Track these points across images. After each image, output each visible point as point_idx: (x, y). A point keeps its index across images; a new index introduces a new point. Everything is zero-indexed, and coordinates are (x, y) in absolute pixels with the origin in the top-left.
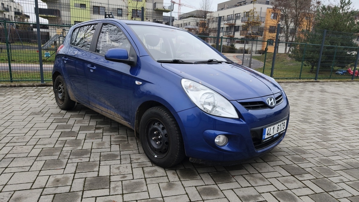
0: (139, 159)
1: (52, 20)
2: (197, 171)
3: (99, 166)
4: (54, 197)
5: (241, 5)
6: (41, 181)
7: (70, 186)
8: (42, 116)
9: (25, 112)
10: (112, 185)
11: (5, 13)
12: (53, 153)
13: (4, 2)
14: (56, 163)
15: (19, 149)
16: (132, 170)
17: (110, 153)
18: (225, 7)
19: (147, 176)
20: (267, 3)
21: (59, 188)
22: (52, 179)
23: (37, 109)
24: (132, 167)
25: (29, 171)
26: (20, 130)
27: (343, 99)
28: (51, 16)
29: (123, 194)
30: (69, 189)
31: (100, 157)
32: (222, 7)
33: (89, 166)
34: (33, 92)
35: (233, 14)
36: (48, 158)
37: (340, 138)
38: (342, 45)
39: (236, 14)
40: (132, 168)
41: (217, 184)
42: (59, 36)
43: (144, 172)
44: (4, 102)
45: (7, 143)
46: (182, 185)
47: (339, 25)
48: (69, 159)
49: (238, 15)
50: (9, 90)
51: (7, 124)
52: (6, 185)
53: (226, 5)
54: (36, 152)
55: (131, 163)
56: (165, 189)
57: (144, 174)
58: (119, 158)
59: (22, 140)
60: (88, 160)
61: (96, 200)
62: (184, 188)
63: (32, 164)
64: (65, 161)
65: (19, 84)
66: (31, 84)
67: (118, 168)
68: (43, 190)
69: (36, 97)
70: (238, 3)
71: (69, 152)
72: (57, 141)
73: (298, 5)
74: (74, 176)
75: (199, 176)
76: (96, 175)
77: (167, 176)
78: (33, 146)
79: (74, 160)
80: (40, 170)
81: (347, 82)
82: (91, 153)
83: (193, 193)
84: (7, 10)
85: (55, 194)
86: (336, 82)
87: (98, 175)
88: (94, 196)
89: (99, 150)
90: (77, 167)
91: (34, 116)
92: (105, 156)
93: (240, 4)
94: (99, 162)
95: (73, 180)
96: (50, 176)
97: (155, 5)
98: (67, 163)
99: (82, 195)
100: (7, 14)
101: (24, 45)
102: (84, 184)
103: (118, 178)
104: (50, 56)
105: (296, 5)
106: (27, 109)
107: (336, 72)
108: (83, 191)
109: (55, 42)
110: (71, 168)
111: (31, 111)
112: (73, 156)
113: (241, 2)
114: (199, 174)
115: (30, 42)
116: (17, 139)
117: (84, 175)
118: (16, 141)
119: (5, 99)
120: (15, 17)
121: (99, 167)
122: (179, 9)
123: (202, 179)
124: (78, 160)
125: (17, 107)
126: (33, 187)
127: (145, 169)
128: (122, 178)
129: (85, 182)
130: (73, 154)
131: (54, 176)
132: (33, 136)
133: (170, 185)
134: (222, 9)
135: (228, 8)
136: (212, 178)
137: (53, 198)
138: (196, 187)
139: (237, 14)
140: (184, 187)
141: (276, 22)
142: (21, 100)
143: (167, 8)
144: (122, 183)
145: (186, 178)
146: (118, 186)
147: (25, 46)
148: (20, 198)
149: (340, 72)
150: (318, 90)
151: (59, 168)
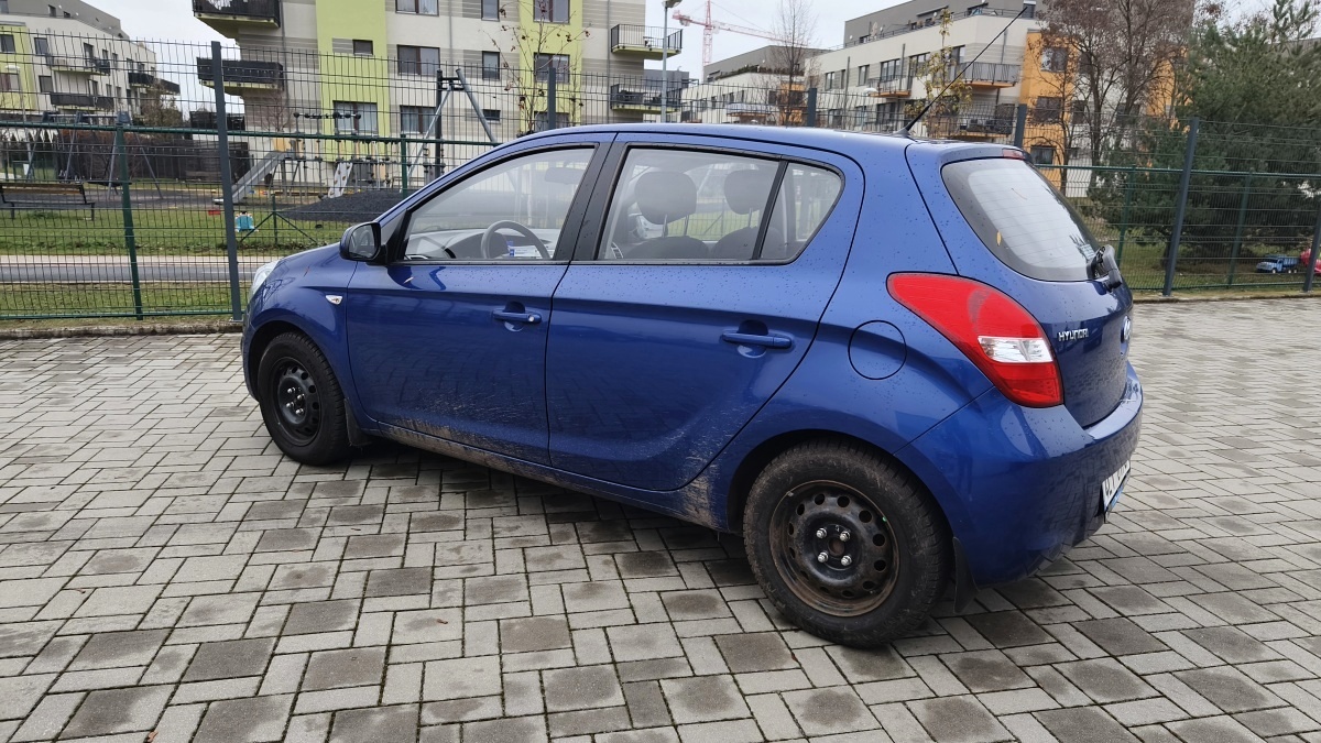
0: (517, 528)
1: (257, 99)
2: (672, 558)
3: (406, 544)
4: (291, 609)
5: (930, 23)
6: (257, 576)
7: (329, 589)
8: (243, 418)
9: (193, 407)
10: (438, 587)
11: (96, 78)
12: (281, 513)
13: (92, 42)
14: (293, 536)
15: (191, 504)
16: (494, 553)
17: (438, 513)
18: (873, 34)
19: (530, 567)
20: (1028, 12)
21: (301, 591)
22: (282, 573)
23: (230, 398)
24: (494, 546)
25: (221, 554)
26: (188, 456)
27: (1231, 358)
28: (255, 86)
29: (464, 607)
30: (328, 594)
31: (409, 523)
32: (860, 32)
33: (380, 544)
34: (212, 348)
35: (900, 57)
36: (270, 525)
37: (1145, 478)
38: (1272, 167)
39: (911, 57)
40: (494, 551)
41: (718, 588)
42: (282, 158)
43: (525, 559)
44: (130, 380)
45: (157, 489)
46: (624, 588)
47: (1261, 95)
48: (324, 527)
49: (921, 59)
50: (139, 345)
51: (147, 441)
52: (168, 583)
53: (875, 26)
54: (236, 510)
55: (493, 539)
56: (575, 596)
57: (525, 562)
58: (461, 526)
59: (196, 483)
60: (376, 531)
61: (394, 618)
62: (628, 596)
63: (228, 538)
64: (315, 532)
65: (165, 326)
66: (203, 324)
67: (457, 550)
68: (262, 596)
69: (223, 365)
70: (920, 16)
71: (324, 512)
72: (292, 483)
73: (1136, 20)
74: (339, 567)
75: (674, 569)
76: (398, 566)
77: (587, 568)
78: (227, 497)
79: (339, 531)
80: (252, 554)
81: (1282, 301)
82: (384, 514)
83: (648, 604)
84: (104, 68)
85: (292, 604)
86: (1243, 299)
87: (403, 564)
88: (390, 609)
89: (408, 508)
90: (346, 547)
91: (221, 419)
92: (422, 520)
93: (926, 19)
94: (405, 535)
95: (337, 576)
96: (277, 565)
97: (614, 33)
98: (320, 537)
99: (361, 607)
100: (103, 80)
101: (163, 188)
102: (366, 584)
103: (456, 572)
104: (253, 227)
105: (1128, 19)
106: (198, 399)
107: (1259, 266)
108: (363, 599)
109: (269, 178)
110: (330, 550)
111: (212, 404)
112: (336, 520)
113: (933, 12)
114: (675, 564)
115: (184, 179)
116: (183, 479)
117: (365, 565)
118: (178, 483)
119: (129, 370)
120: (128, 91)
121: (406, 548)
122: (707, 44)
123: (681, 576)
124: (348, 531)
125: (168, 395)
126: (236, 590)
127: (528, 551)
128: (464, 571)
129: (367, 580)
130: (335, 516)
131: (288, 566)
132: (225, 471)
133: (591, 588)
134: (861, 40)
135: (882, 36)
136: (710, 575)
137: (289, 612)
138: (659, 593)
139: (918, 56)
140: (628, 594)
141: (1058, 84)
142: (177, 372)
143: (658, 45)
144: (464, 582)
145: (636, 574)
146: (452, 590)
147: (167, 193)
148: (208, 610)
149: (1273, 265)
150: (1157, 331)
151: (301, 548)
